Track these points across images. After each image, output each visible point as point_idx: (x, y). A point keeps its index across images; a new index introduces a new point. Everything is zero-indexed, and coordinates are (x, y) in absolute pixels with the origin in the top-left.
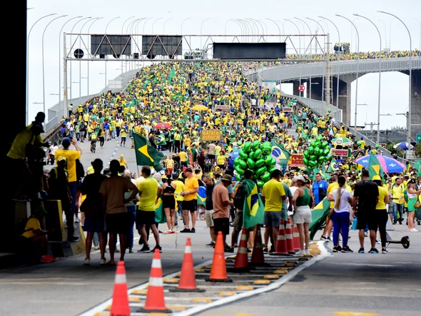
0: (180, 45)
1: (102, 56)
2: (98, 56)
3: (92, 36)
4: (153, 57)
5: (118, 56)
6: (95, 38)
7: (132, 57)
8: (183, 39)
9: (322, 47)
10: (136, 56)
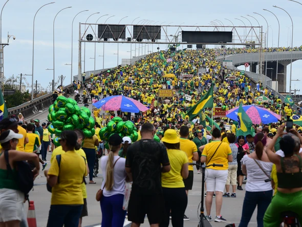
0: (160, 32)
1: (106, 40)
2: (103, 40)
3: (99, 25)
4: (141, 40)
5: (117, 39)
6: (101, 27)
7: (126, 41)
8: (162, 28)
9: (258, 35)
10: (129, 39)
